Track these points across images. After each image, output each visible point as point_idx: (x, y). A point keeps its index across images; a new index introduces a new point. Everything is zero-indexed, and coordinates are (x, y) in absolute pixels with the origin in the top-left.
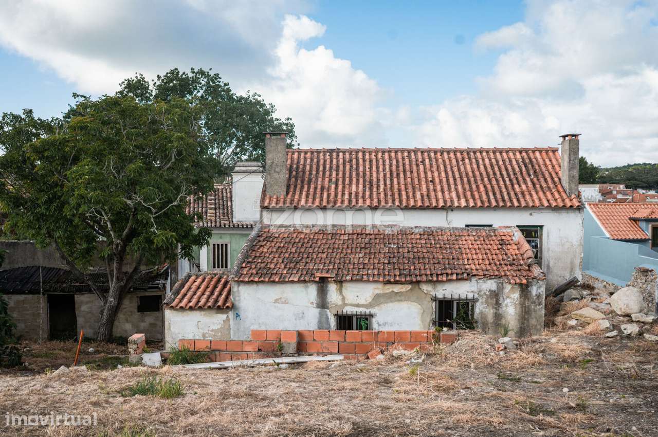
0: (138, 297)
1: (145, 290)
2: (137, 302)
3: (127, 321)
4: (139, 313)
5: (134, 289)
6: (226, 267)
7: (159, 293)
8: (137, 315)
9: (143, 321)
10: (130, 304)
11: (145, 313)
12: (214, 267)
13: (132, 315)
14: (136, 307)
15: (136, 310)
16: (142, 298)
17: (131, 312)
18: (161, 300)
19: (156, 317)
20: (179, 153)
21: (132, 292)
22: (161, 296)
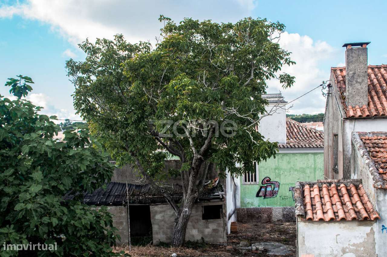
0: (202, 207)
1: (209, 200)
2: (202, 211)
3: (194, 228)
4: (204, 221)
5: (200, 199)
6: (255, 181)
7: (220, 203)
8: (202, 222)
9: (207, 227)
10: (198, 213)
11: (209, 220)
12: (246, 181)
13: (198, 222)
14: (201, 215)
15: (201, 218)
16: (206, 208)
17: (197, 219)
18: (222, 209)
19: (218, 224)
21: (199, 202)
22: (221, 206)
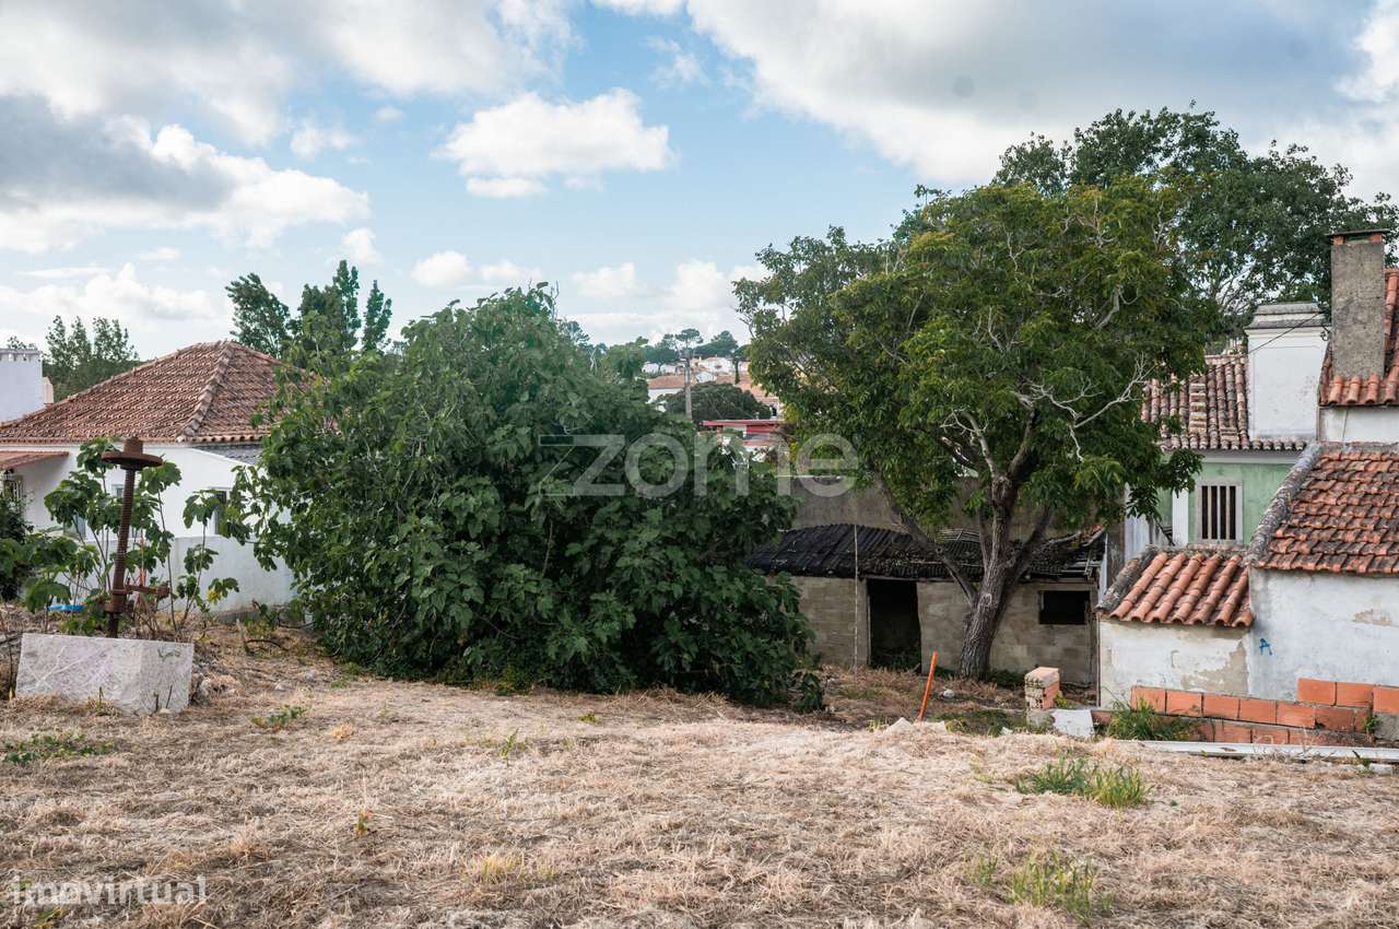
0: (1039, 593)
1: (1055, 579)
2: (1040, 604)
3: (1019, 642)
4: (1042, 626)
5: (1034, 576)
6: (1233, 536)
7: (1084, 588)
8: (1038, 629)
9: (1051, 643)
10: (1025, 606)
11: (1055, 626)
12: (1205, 536)
13: (1027, 629)
14: (1037, 614)
15: (1037, 620)
16: (1049, 596)
17: (1026, 622)
18: (1089, 601)
19: (1078, 637)
20: (1129, 293)
21: (1028, 582)
22: (1087, 593)
